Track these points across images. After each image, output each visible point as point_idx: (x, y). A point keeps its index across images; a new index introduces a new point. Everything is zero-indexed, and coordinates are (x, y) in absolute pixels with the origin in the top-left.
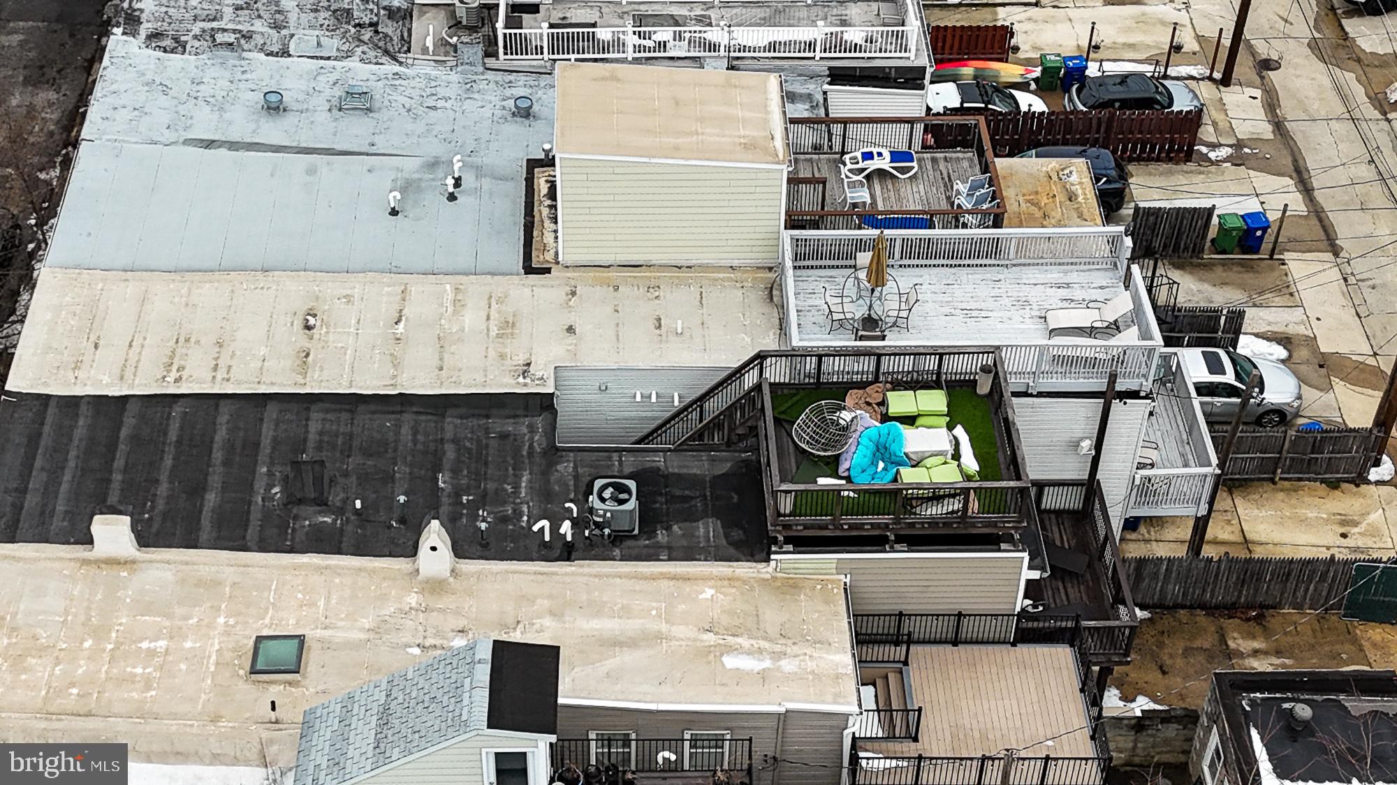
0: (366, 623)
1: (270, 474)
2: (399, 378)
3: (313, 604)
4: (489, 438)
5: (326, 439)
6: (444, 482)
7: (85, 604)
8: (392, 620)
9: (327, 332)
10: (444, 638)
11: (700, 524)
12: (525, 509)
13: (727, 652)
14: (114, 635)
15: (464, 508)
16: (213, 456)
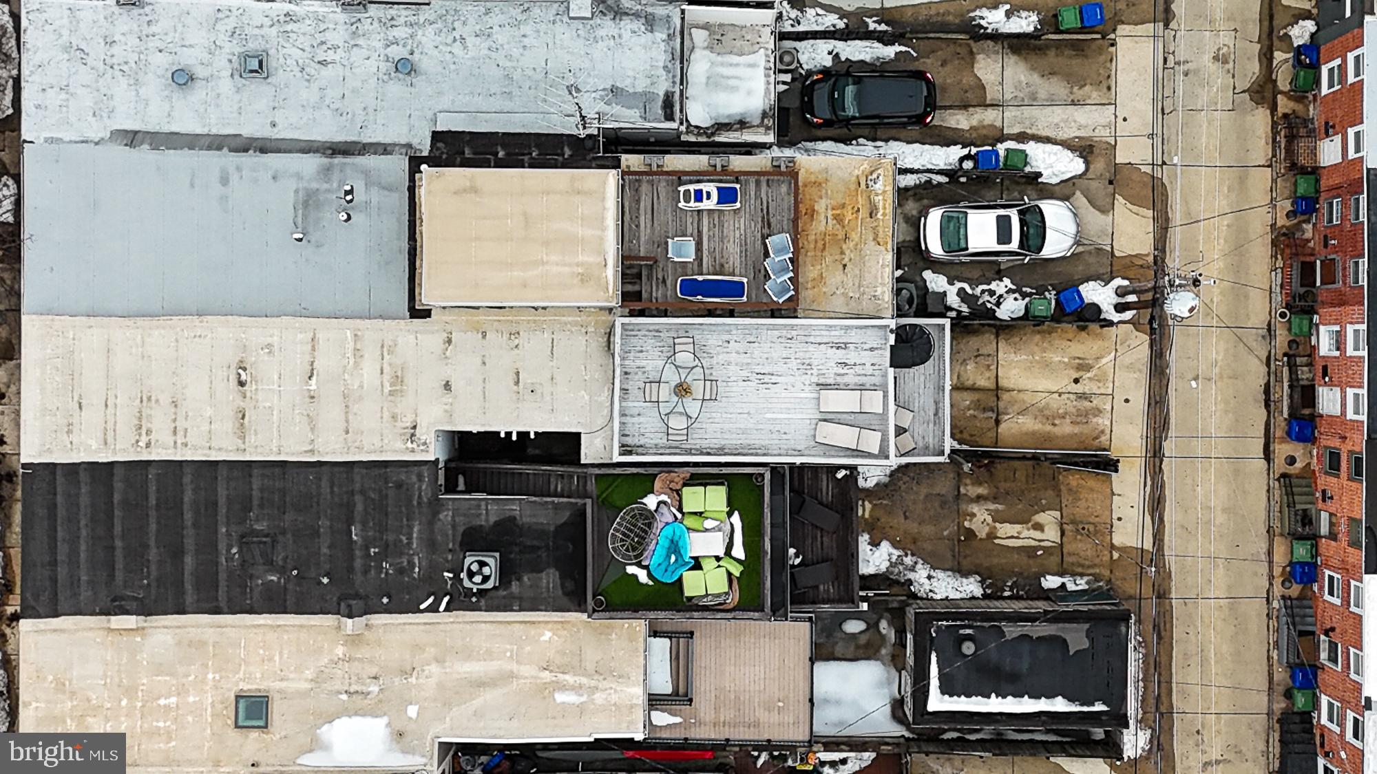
0: (309, 674)
1: (228, 534)
2: (316, 442)
3: (271, 659)
4: (387, 488)
5: (266, 495)
6: (356, 535)
7: (117, 668)
8: (327, 670)
9: (256, 389)
10: (363, 684)
11: (544, 575)
12: (417, 561)
13: (559, 689)
14: (140, 694)
15: (371, 561)
16: (185, 517)
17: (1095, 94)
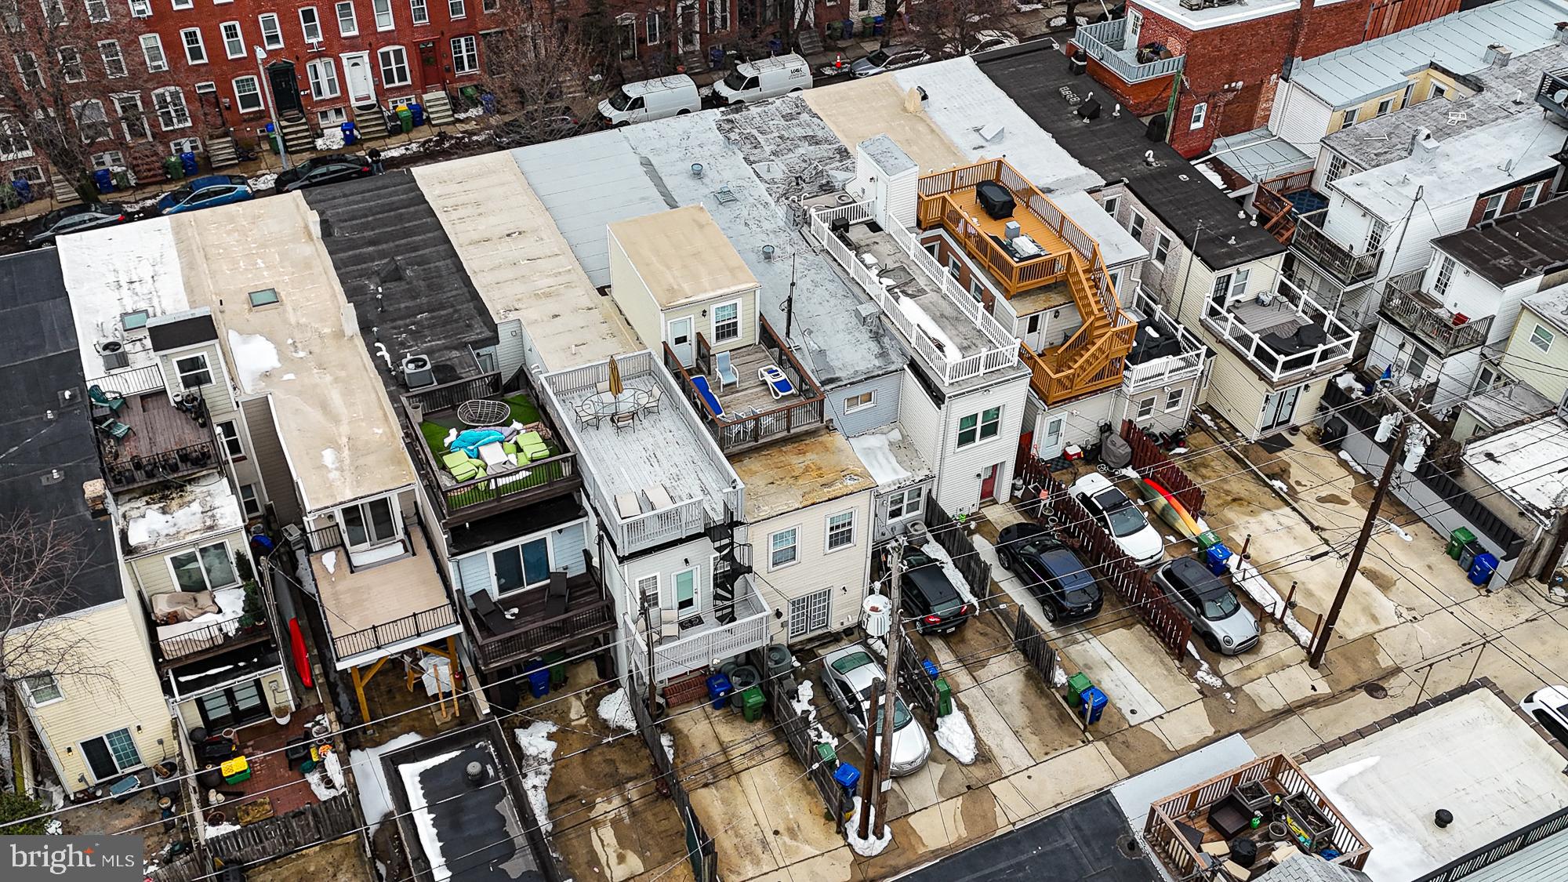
5: (433, 269)
6: (421, 316)
7: (279, 236)
8: (309, 328)
9: (508, 241)
10: (304, 348)
13: (335, 450)
14: (262, 250)
15: (405, 328)
16: (402, 240)
17: (1033, 745)
